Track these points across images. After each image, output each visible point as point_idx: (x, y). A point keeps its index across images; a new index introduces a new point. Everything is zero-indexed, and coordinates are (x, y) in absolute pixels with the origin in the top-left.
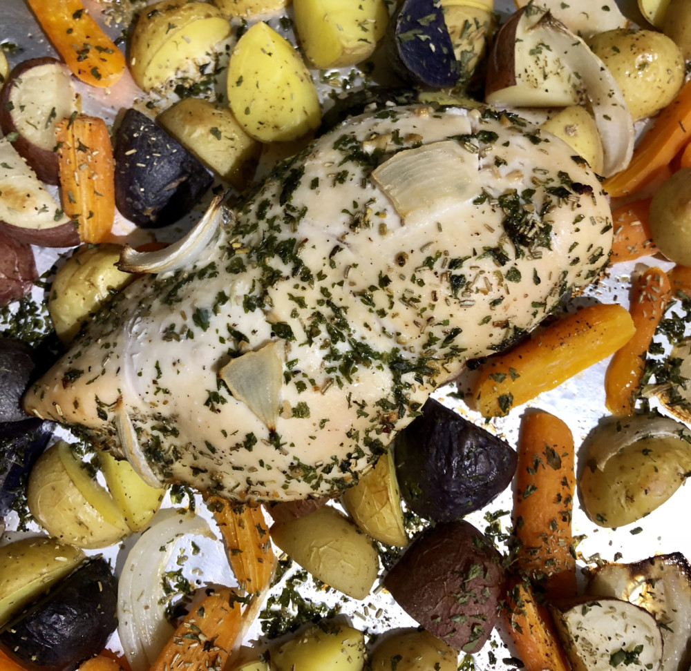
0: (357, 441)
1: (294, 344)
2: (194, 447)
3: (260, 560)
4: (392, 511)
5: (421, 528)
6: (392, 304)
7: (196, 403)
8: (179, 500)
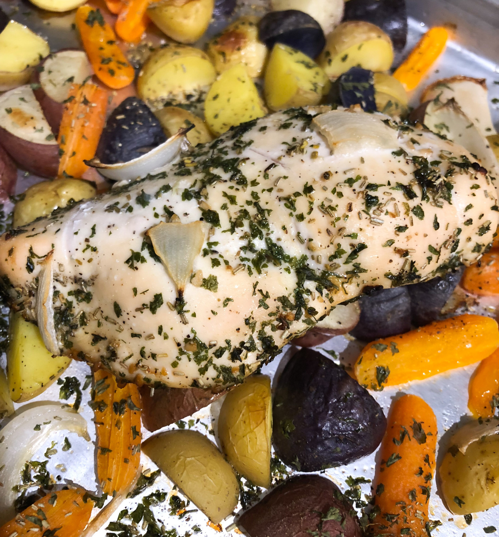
0: (253, 331)
1: (218, 230)
2: (102, 312)
3: (126, 461)
4: (265, 432)
5: (285, 477)
6: (311, 209)
7: (118, 261)
8: (67, 397)
